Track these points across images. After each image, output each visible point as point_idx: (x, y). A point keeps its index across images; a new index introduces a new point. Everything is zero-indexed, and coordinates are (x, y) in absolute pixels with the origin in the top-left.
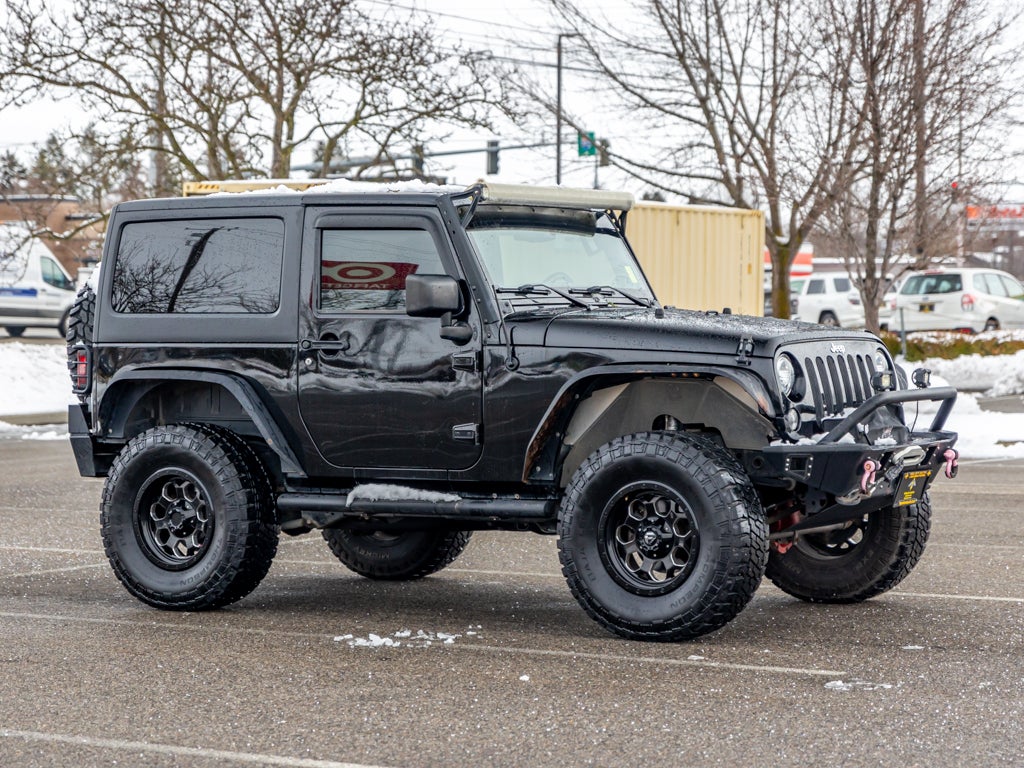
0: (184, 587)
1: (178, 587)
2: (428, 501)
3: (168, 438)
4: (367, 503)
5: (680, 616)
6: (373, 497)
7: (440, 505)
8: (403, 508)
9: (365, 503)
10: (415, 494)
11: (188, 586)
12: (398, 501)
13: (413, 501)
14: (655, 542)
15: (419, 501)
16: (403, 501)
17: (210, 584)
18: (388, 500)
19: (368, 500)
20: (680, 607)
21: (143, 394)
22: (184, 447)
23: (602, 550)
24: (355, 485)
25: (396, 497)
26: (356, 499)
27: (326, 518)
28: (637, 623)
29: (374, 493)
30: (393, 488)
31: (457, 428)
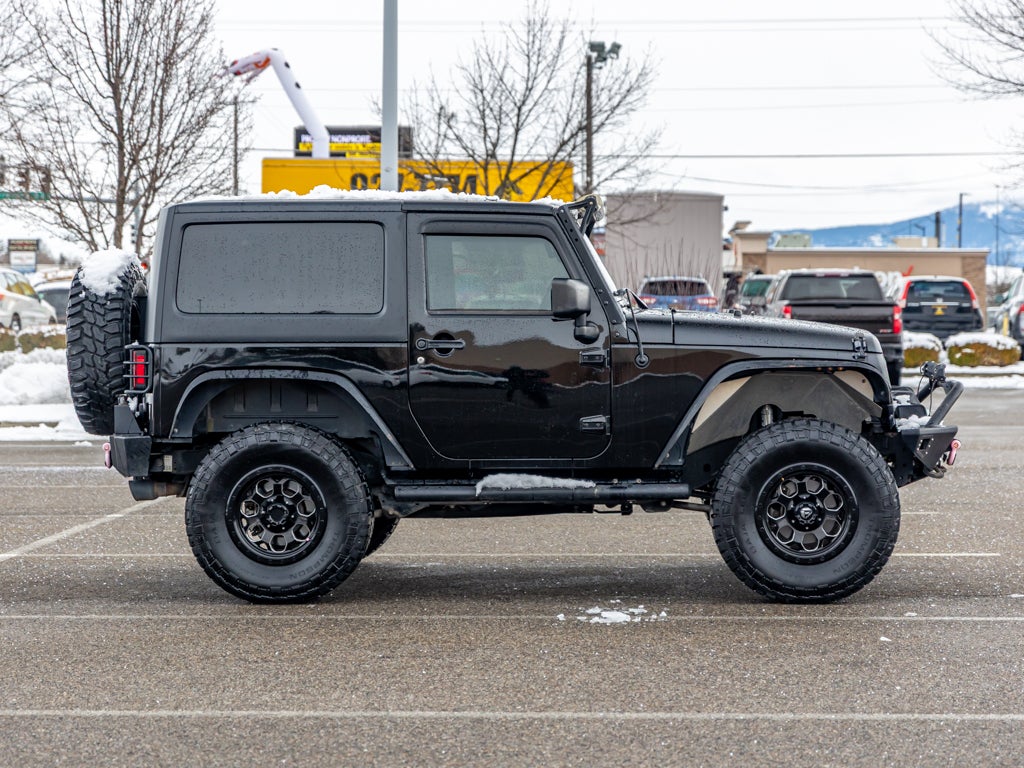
0: (294, 581)
1: (288, 581)
2: (566, 488)
4: (499, 492)
5: (845, 580)
6: (504, 486)
7: (578, 491)
8: (536, 495)
9: (494, 492)
10: (549, 482)
11: (299, 579)
12: (532, 489)
13: (548, 488)
14: (810, 517)
15: (555, 488)
16: (536, 488)
17: (326, 577)
18: (521, 489)
19: (500, 489)
20: (843, 573)
21: (217, 394)
23: (759, 525)
25: (530, 486)
26: (484, 488)
27: (409, 508)
28: (802, 589)
29: (507, 482)
30: (525, 477)
31: (586, 420)
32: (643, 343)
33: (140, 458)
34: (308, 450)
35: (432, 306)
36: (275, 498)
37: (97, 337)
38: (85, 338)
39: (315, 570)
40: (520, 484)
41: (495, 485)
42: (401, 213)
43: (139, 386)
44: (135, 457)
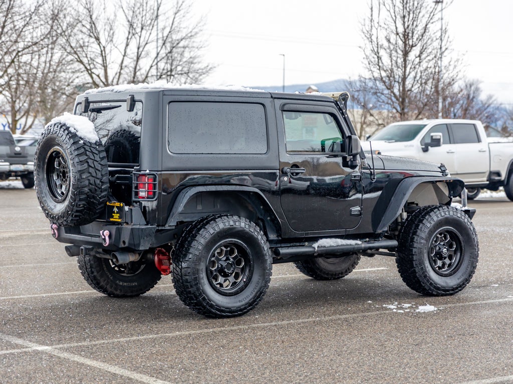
0: (241, 304)
1: (238, 304)
2: (351, 245)
3: (232, 223)
6: (327, 245)
7: (356, 246)
14: (446, 253)
18: (333, 246)
19: (325, 247)
22: (241, 227)
24: (319, 240)
26: (318, 247)
29: (328, 243)
30: (334, 240)
31: (352, 209)
32: (376, 169)
33: (148, 239)
34: (247, 230)
35: (288, 150)
36: (225, 258)
37: (96, 167)
38: (90, 168)
39: (251, 297)
40: (333, 244)
41: (323, 245)
42: (272, 99)
43: (149, 196)
44: (145, 238)
